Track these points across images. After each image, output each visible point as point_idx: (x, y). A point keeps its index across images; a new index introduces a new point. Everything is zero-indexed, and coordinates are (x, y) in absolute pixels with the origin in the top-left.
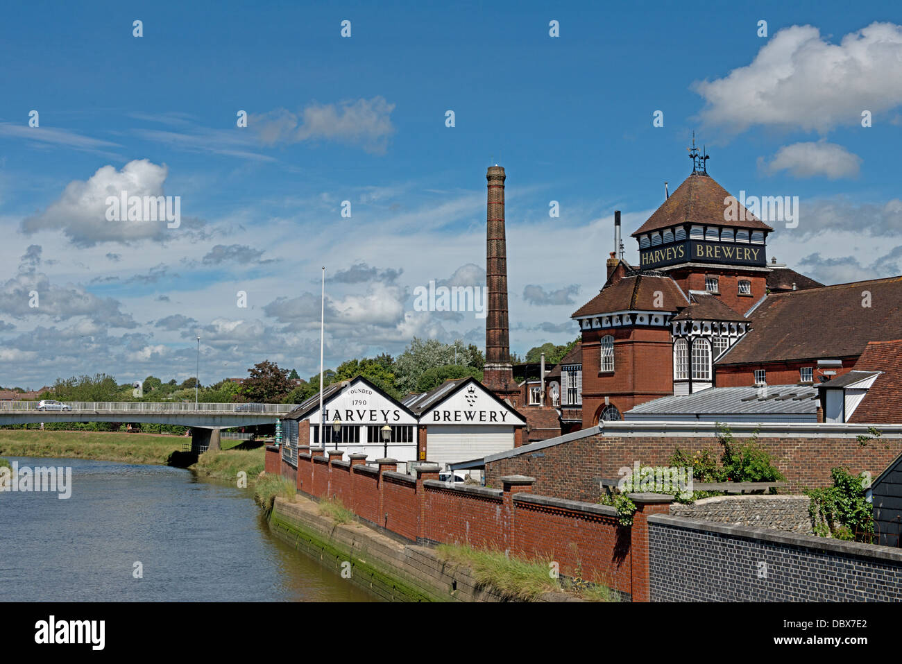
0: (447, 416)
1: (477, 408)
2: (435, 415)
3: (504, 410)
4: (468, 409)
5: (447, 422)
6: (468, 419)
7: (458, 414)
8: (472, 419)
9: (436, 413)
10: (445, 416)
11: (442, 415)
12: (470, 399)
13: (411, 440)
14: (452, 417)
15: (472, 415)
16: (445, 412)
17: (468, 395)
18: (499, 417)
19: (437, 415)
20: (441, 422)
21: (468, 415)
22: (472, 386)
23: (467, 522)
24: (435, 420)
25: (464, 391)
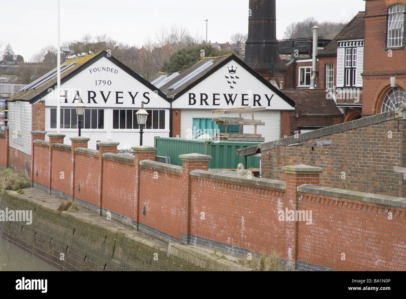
0: (204, 100)
1: (238, 91)
2: (190, 98)
3: (270, 93)
4: (228, 91)
5: (204, 106)
6: (228, 103)
7: (216, 97)
8: (233, 103)
9: (192, 96)
10: (202, 100)
11: (198, 98)
12: (230, 80)
13: (162, 127)
14: (210, 100)
15: (233, 98)
16: (202, 95)
17: (229, 75)
18: (264, 102)
19: (192, 98)
20: (197, 106)
21: (228, 98)
22: (233, 64)
23: (243, 217)
24: (190, 104)
25: (224, 70)
